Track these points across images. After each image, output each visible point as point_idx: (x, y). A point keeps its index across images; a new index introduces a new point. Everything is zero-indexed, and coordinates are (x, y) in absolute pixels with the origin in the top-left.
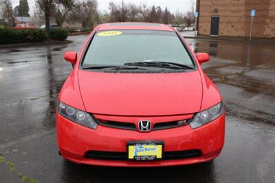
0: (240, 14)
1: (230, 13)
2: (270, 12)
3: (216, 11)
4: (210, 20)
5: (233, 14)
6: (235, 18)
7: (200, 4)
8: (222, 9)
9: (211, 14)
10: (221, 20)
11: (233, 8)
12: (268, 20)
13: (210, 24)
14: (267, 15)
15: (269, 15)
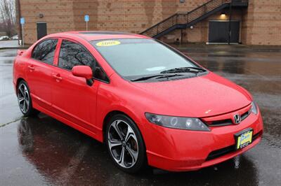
0: (69, 20)
1: (58, 19)
2: (99, 17)
3: (42, 17)
4: (36, 27)
5: (61, 20)
6: (64, 24)
7: (21, 9)
8: (49, 14)
9: (36, 21)
10: (48, 26)
11: (60, 14)
12: (98, 25)
13: (36, 31)
14: (97, 21)
15: (99, 20)
